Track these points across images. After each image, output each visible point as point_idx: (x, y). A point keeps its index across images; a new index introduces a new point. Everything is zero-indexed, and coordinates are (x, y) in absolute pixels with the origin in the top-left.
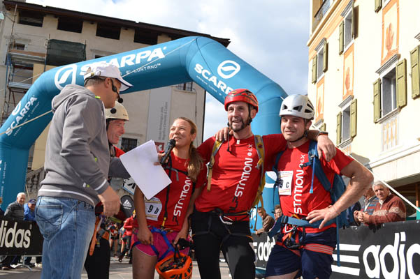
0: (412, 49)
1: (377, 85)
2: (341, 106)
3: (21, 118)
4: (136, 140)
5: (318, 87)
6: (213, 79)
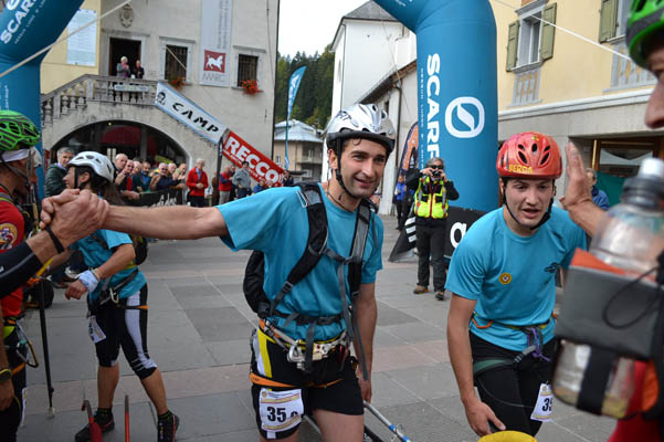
3: (24, 15)
4: (186, 49)
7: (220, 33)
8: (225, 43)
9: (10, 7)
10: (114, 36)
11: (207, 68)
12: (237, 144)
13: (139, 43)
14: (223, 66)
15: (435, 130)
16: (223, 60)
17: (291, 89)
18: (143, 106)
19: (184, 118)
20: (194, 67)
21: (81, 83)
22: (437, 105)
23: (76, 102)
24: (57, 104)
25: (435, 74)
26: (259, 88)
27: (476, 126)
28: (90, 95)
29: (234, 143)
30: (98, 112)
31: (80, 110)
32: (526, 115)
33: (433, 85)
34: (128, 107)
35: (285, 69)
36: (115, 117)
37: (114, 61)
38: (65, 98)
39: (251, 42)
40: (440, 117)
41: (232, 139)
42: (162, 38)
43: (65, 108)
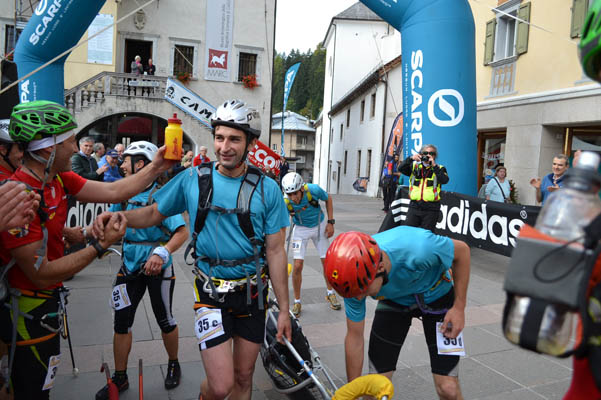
3: (50, 19)
4: (193, 48)
7: (222, 34)
8: (227, 42)
9: (38, 13)
10: (128, 37)
11: (211, 65)
13: (151, 43)
14: (225, 63)
15: (418, 119)
16: (226, 58)
17: (287, 83)
18: (154, 100)
19: (191, 110)
20: (200, 64)
21: (100, 79)
22: (420, 97)
23: (96, 96)
24: (79, 98)
25: (418, 68)
26: (258, 83)
27: (456, 116)
28: (107, 90)
30: (115, 105)
31: (99, 104)
32: (503, 105)
33: (417, 78)
34: (140, 100)
35: (281, 65)
36: (130, 109)
37: (129, 59)
38: (86, 93)
39: (251, 41)
40: (423, 108)
42: (171, 38)
43: (86, 103)
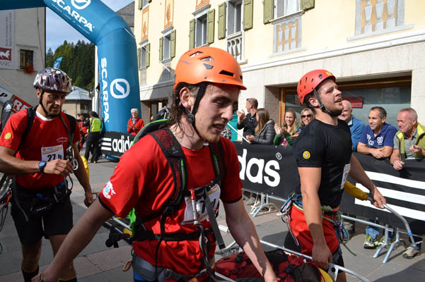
0: (220, 3)
1: (193, 23)
2: (163, 32)
5: (143, 13)
6: (68, 9)
7: (7, 37)
12: (21, 104)
14: (10, 57)
16: (10, 53)
22: (106, 83)
26: (35, 70)
27: (125, 93)
29: (18, 104)
33: (104, 73)
40: (108, 89)
41: (17, 101)
